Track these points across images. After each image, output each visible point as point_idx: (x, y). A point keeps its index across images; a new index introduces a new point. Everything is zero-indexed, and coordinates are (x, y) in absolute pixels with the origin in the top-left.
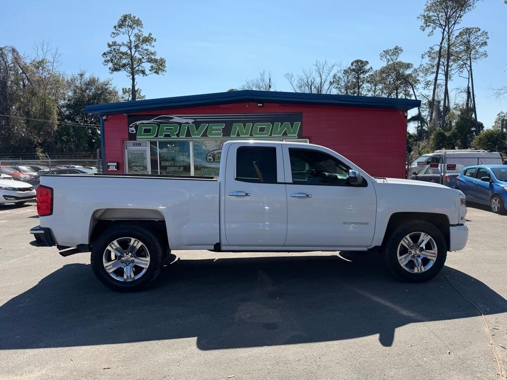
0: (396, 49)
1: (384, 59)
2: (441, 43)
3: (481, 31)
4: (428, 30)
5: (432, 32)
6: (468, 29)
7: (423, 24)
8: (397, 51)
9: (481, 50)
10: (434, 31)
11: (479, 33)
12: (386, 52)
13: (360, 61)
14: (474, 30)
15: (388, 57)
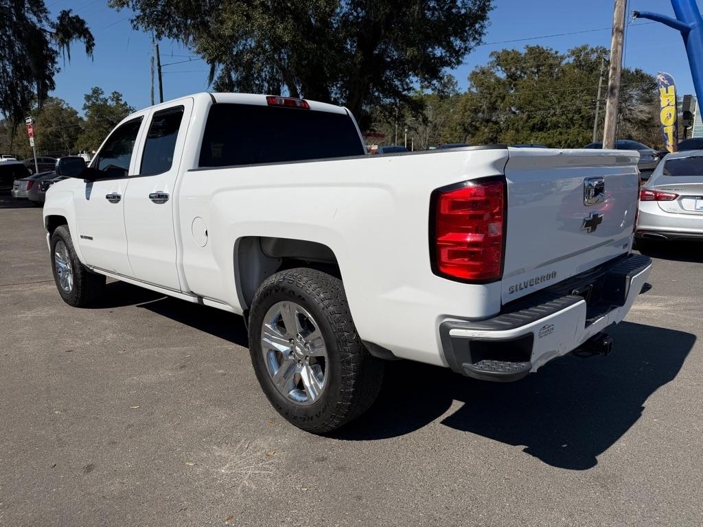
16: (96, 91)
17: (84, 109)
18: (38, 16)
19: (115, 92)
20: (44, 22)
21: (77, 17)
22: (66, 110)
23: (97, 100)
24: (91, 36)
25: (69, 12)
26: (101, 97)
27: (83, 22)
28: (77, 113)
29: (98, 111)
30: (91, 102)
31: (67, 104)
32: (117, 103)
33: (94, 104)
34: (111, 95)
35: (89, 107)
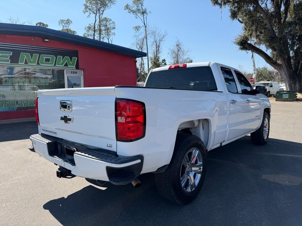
0: (68, 20)
1: (61, 25)
2: (95, 23)
3: (112, 21)
4: (87, 14)
5: (89, 15)
6: (106, 18)
7: (84, 10)
8: (68, 22)
9: (112, 31)
10: (90, 15)
11: (111, 22)
12: (62, 21)
13: (42, 23)
14: (109, 19)
15: (63, 24)
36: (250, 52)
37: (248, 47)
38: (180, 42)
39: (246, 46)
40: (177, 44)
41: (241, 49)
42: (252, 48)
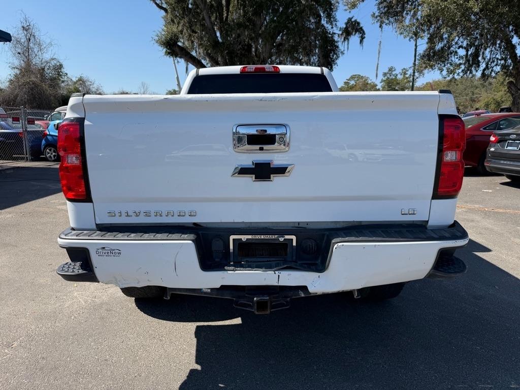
16: (391, 70)
17: (381, 82)
18: (332, 24)
19: (404, 69)
20: (335, 28)
21: (355, 21)
22: (370, 84)
23: (391, 76)
24: (364, 32)
25: (352, 18)
26: (394, 73)
27: (359, 23)
28: (377, 85)
29: (389, 83)
30: (386, 77)
31: (371, 80)
32: (404, 76)
33: (388, 78)
34: (401, 71)
35: (384, 81)
36: (182, 61)
37: (179, 53)
38: (32, 23)
39: (177, 49)
40: (25, 26)
41: (168, 53)
42: (186, 55)
